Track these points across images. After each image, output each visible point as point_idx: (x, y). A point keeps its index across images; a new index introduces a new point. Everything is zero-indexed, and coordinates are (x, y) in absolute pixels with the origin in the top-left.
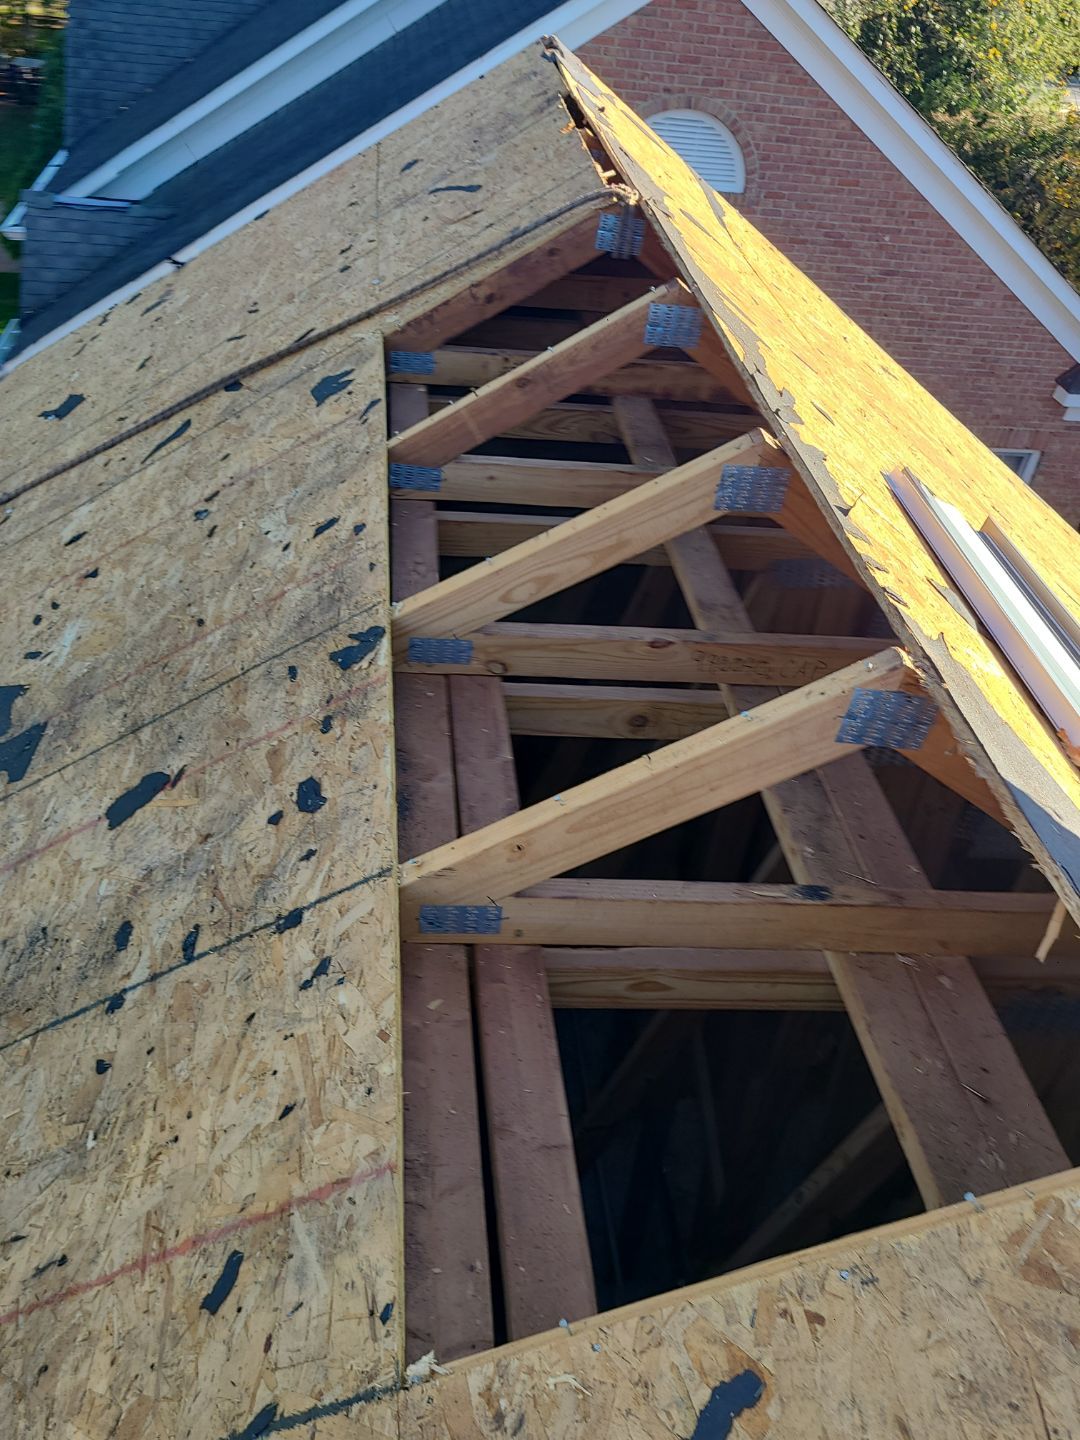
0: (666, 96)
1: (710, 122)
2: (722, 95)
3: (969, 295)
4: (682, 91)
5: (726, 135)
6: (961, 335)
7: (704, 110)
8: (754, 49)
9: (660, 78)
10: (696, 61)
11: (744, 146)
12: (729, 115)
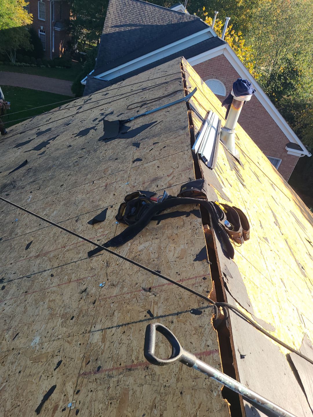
0: (212, 76)
1: (221, 82)
2: (223, 77)
3: (269, 124)
4: (216, 75)
5: (223, 85)
6: (267, 132)
7: (219, 80)
8: (230, 70)
9: (212, 73)
10: (219, 70)
11: (226, 88)
12: (224, 81)
